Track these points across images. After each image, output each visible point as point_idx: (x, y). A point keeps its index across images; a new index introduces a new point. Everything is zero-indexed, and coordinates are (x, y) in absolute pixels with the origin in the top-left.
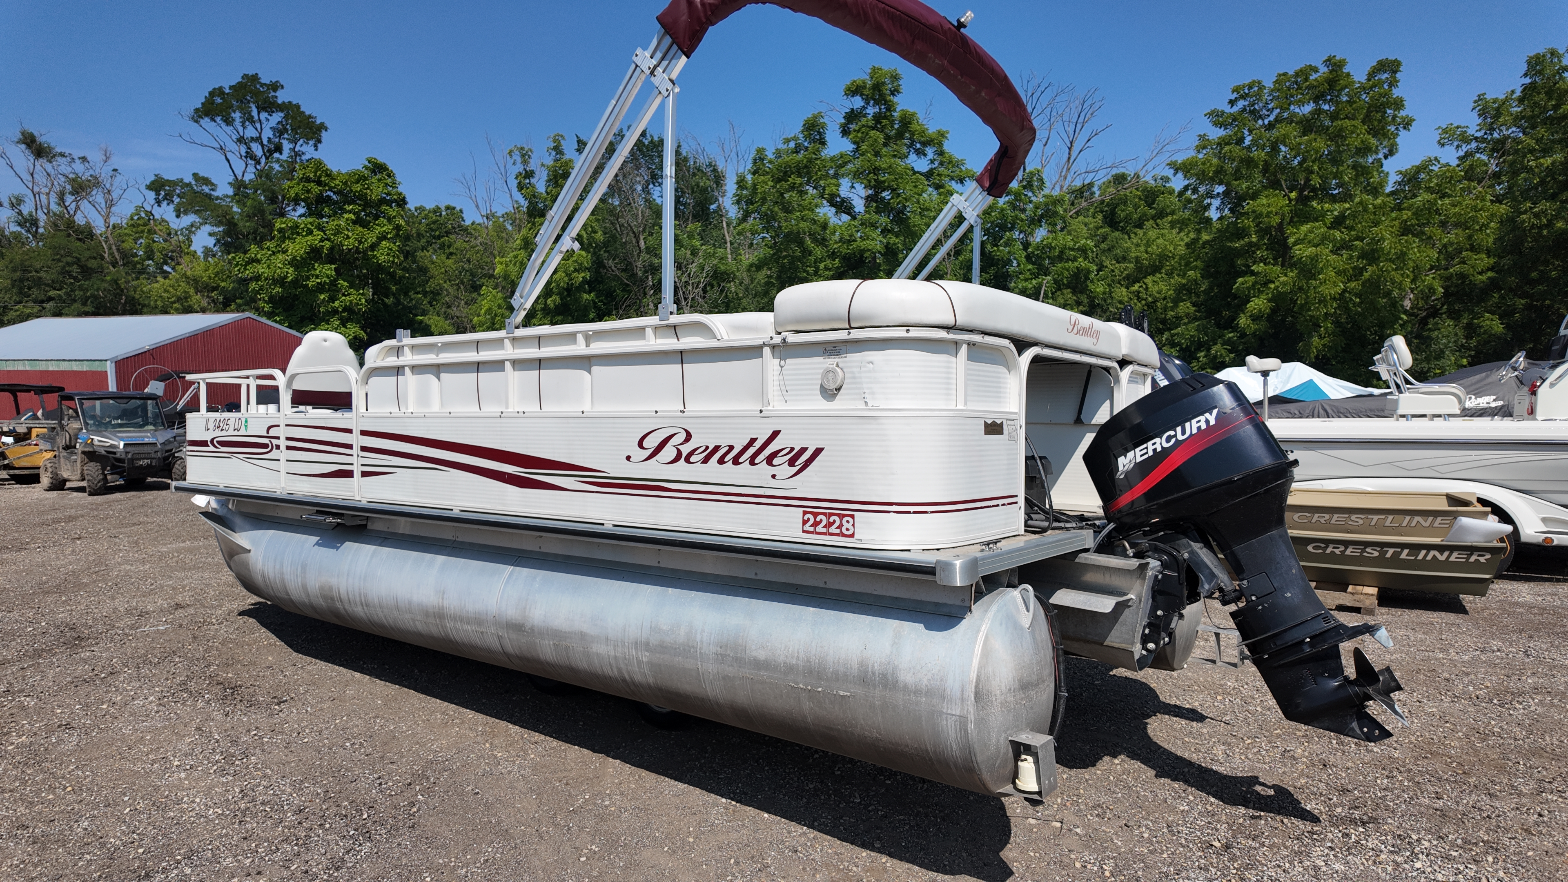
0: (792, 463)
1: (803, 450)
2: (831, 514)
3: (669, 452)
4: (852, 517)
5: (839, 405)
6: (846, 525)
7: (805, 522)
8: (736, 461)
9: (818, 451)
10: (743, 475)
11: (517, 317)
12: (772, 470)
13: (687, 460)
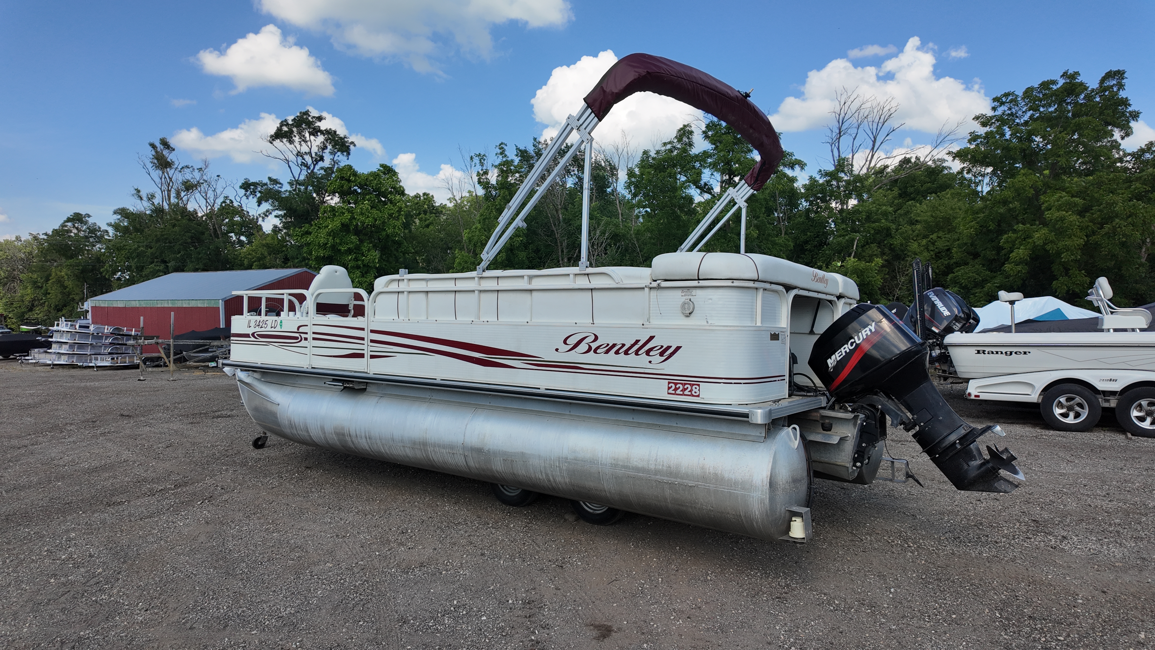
0: (661, 354)
1: (669, 347)
2: (685, 384)
3: (583, 347)
4: (699, 385)
5: (691, 322)
6: (694, 390)
7: (669, 388)
8: (626, 353)
9: (678, 348)
10: (631, 361)
11: (484, 264)
12: (649, 358)
13: (595, 351)
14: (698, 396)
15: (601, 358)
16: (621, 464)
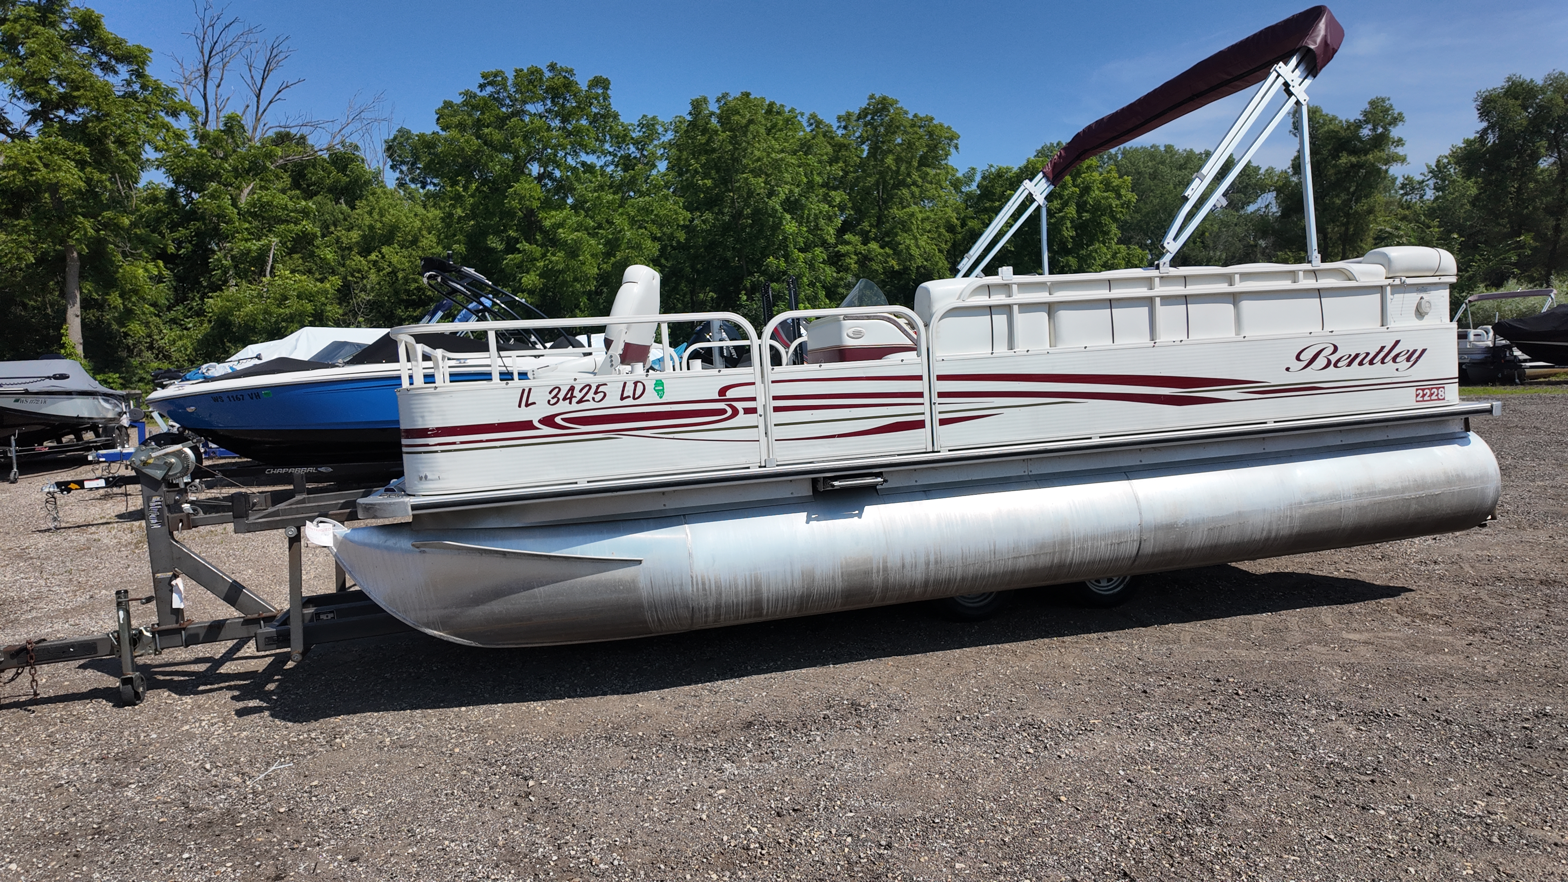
1: (1415, 351)
2: (1432, 388)
3: (1321, 361)
4: (1444, 388)
5: (1426, 322)
6: (1440, 393)
7: (1417, 395)
8: (1371, 363)
9: (1424, 351)
10: (1378, 371)
11: (1167, 258)
12: (1396, 366)
13: (1335, 366)
14: (1444, 399)
15: (1343, 373)
16: (1366, 491)
